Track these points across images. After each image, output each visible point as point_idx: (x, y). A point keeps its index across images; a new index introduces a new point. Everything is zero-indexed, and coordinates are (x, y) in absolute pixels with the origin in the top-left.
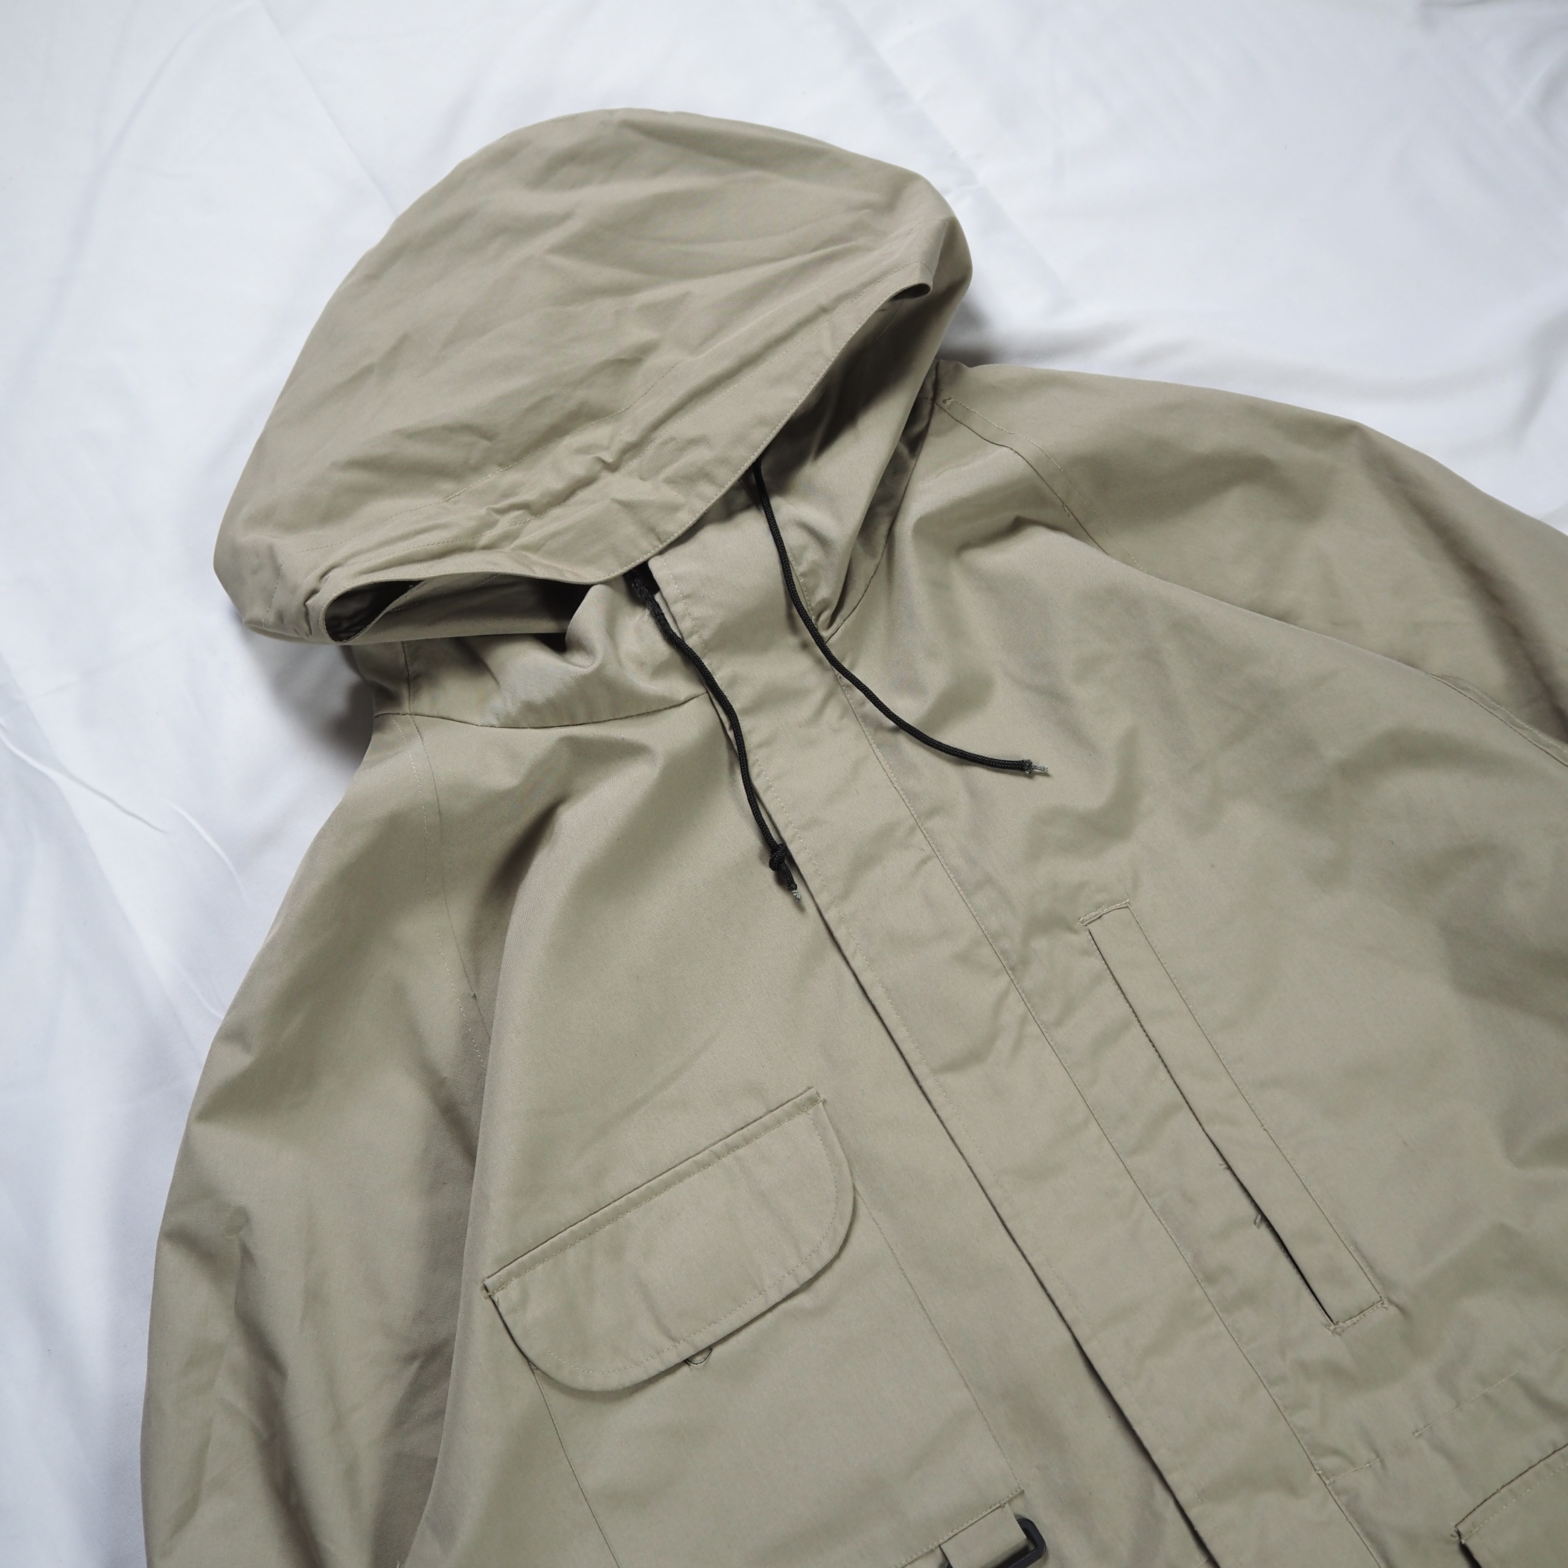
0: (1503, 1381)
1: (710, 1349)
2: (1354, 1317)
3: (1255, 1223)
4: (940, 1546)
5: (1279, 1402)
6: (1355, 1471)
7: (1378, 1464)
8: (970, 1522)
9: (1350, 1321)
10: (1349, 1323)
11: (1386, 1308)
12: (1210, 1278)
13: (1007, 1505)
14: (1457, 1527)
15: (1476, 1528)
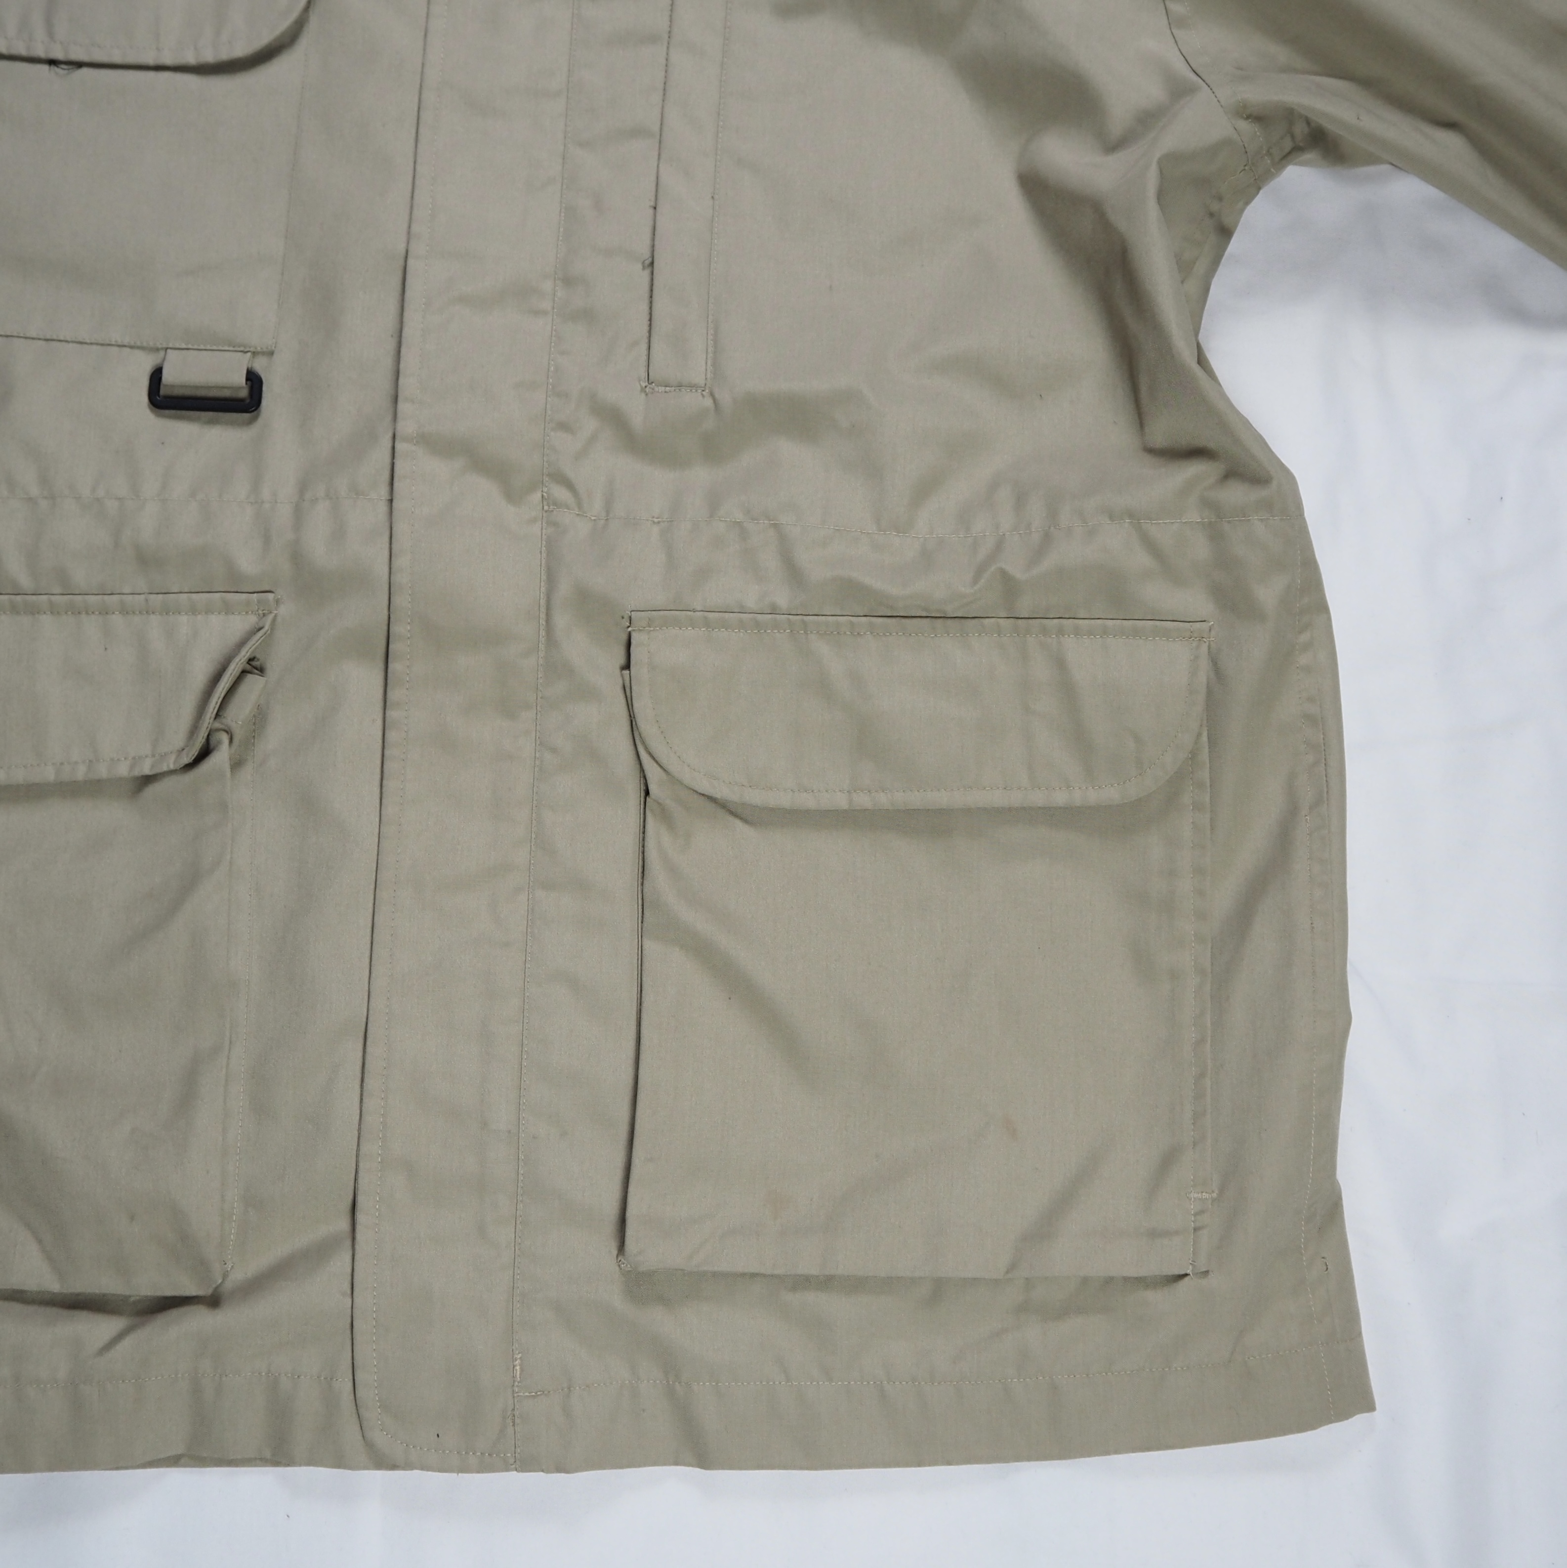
0: (766, 522)
1: (79, 65)
2: (669, 387)
3: (643, 263)
4: (166, 349)
5: (549, 412)
6: (578, 515)
7: (602, 522)
8: (208, 347)
9: (663, 388)
10: (662, 389)
11: (703, 396)
12: (568, 281)
13: (249, 354)
14: (632, 613)
15: (650, 627)
